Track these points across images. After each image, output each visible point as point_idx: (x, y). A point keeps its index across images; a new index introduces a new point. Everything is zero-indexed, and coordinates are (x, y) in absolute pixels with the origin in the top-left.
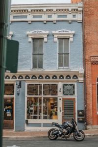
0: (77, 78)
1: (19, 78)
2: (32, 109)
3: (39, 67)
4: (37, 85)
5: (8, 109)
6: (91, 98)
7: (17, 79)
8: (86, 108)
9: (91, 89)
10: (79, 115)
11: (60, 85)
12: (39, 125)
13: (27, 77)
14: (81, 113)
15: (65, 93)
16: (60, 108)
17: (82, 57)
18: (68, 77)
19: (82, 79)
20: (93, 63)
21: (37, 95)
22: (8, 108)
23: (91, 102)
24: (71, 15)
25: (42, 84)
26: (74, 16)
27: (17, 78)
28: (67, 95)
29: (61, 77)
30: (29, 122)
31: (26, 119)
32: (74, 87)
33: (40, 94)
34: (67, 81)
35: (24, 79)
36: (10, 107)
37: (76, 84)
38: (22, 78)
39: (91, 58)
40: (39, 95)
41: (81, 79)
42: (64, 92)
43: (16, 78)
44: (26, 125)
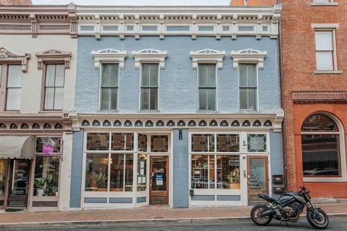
0: (271, 124)
1: (179, 124)
2: (198, 172)
3: (210, 109)
4: (207, 135)
5: (159, 174)
6: (294, 157)
7: (176, 127)
8: (286, 171)
9: (293, 142)
10: (275, 182)
11: (243, 137)
12: (211, 198)
13: (192, 122)
14: (278, 179)
15: (251, 148)
16: (245, 171)
17: (278, 92)
18: (257, 122)
19: (280, 126)
20: (296, 102)
21: (207, 151)
22: (158, 171)
23: (294, 162)
24: (260, 27)
25: (215, 134)
26: (265, 28)
27: (176, 124)
28: (255, 151)
29: (247, 122)
30: (195, 194)
31: (190, 188)
32: (265, 140)
33: (212, 149)
34: (255, 130)
35: (187, 127)
36: (162, 170)
37: (268, 135)
38: (184, 124)
39: (293, 94)
40: (210, 151)
41: (277, 127)
42: (249, 147)
43: (173, 124)
44: (190, 198)
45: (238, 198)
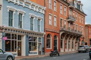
11: (38, 38)
15: (39, 41)
25: (33, 37)
27: (27, 33)
31: (29, 51)
32: (41, 39)
45: (36, 53)
